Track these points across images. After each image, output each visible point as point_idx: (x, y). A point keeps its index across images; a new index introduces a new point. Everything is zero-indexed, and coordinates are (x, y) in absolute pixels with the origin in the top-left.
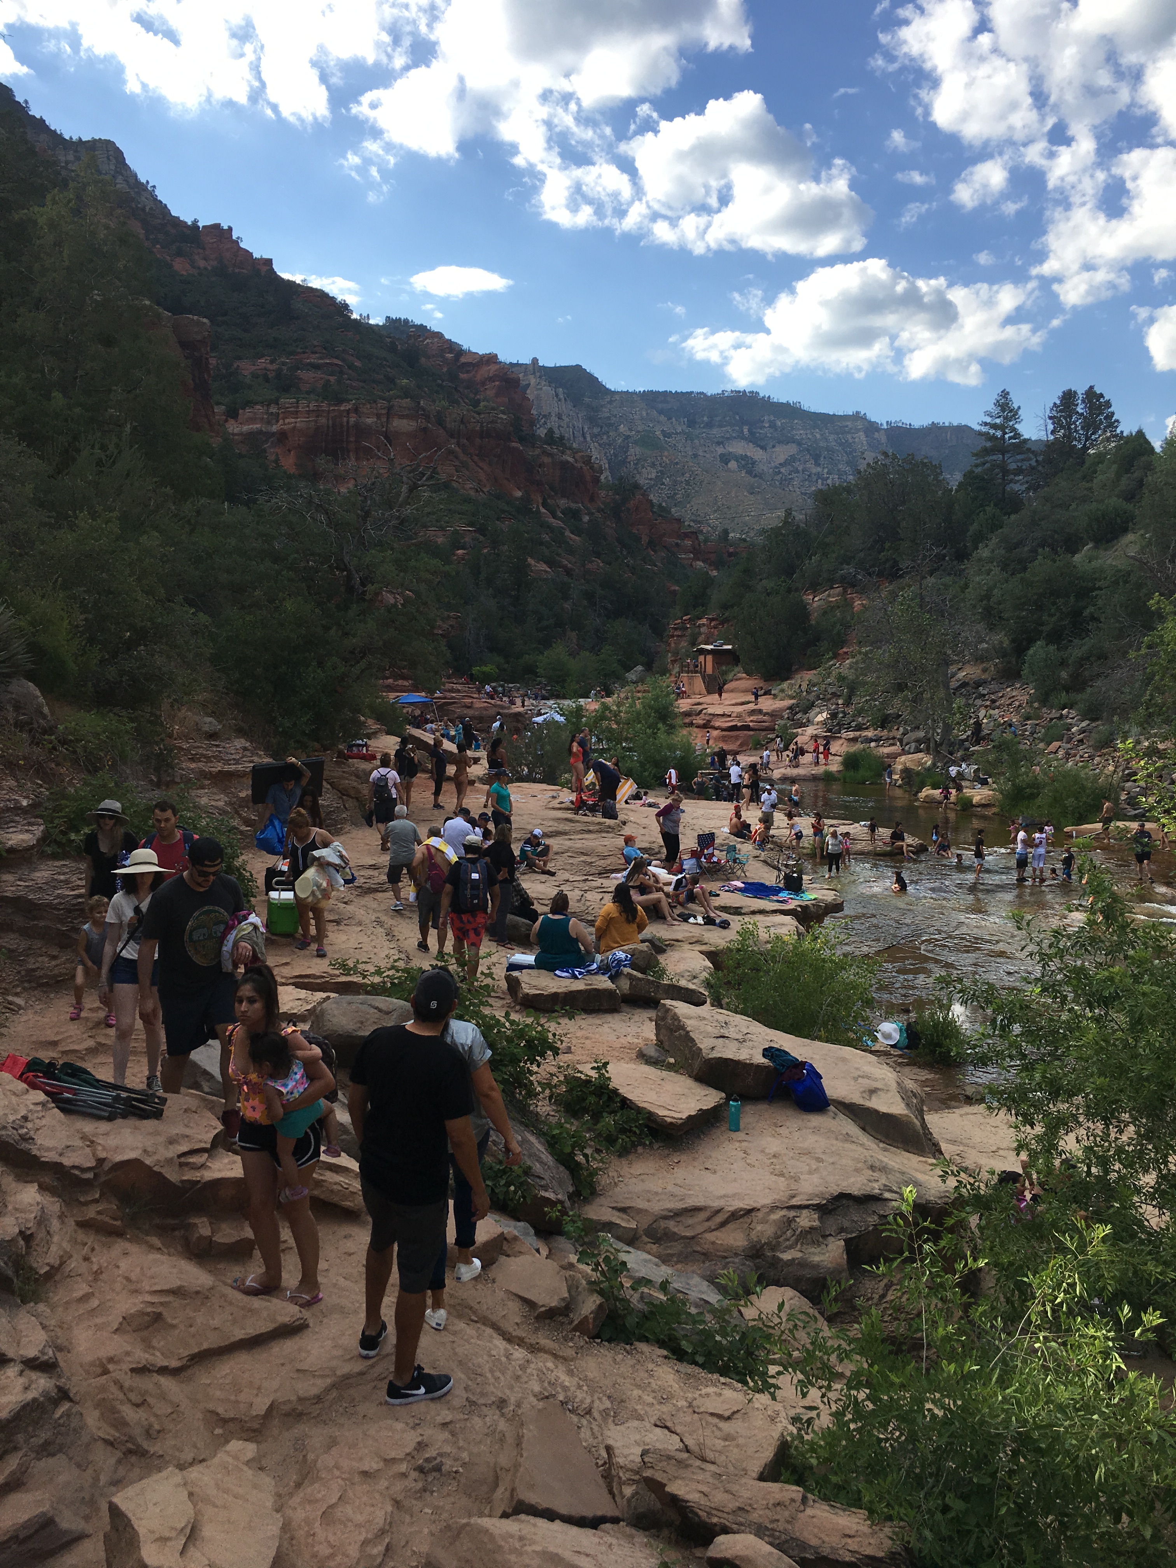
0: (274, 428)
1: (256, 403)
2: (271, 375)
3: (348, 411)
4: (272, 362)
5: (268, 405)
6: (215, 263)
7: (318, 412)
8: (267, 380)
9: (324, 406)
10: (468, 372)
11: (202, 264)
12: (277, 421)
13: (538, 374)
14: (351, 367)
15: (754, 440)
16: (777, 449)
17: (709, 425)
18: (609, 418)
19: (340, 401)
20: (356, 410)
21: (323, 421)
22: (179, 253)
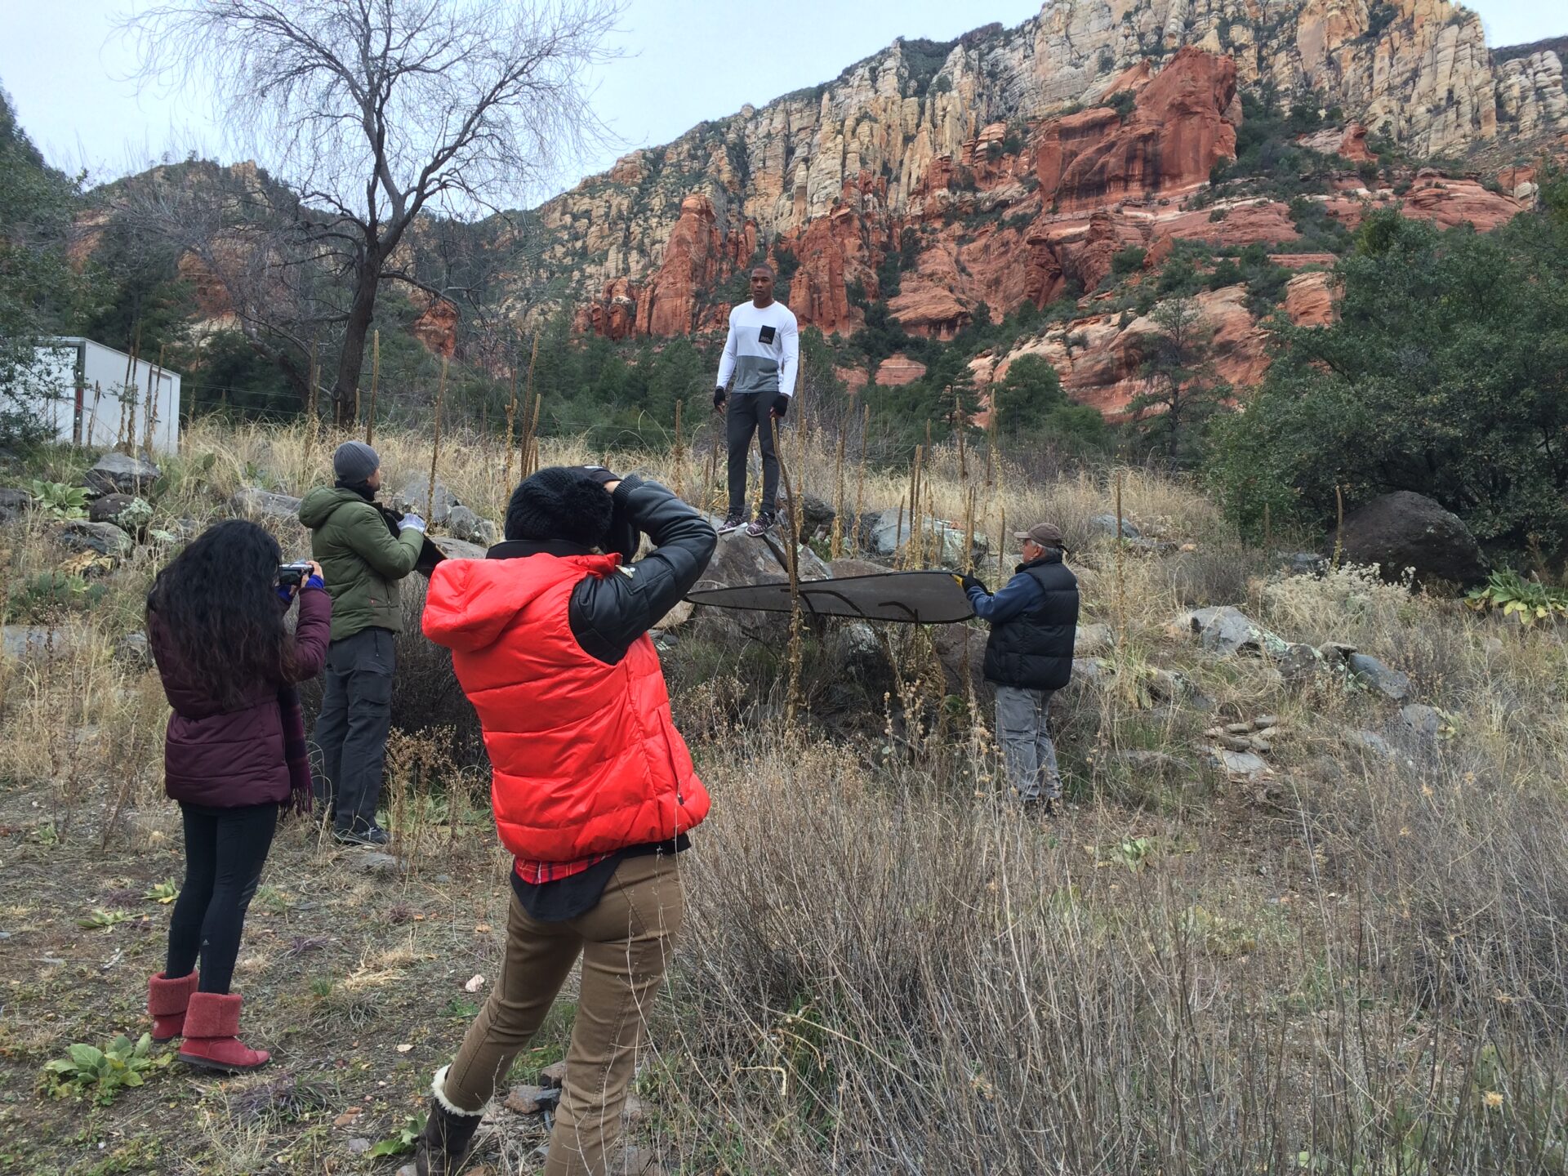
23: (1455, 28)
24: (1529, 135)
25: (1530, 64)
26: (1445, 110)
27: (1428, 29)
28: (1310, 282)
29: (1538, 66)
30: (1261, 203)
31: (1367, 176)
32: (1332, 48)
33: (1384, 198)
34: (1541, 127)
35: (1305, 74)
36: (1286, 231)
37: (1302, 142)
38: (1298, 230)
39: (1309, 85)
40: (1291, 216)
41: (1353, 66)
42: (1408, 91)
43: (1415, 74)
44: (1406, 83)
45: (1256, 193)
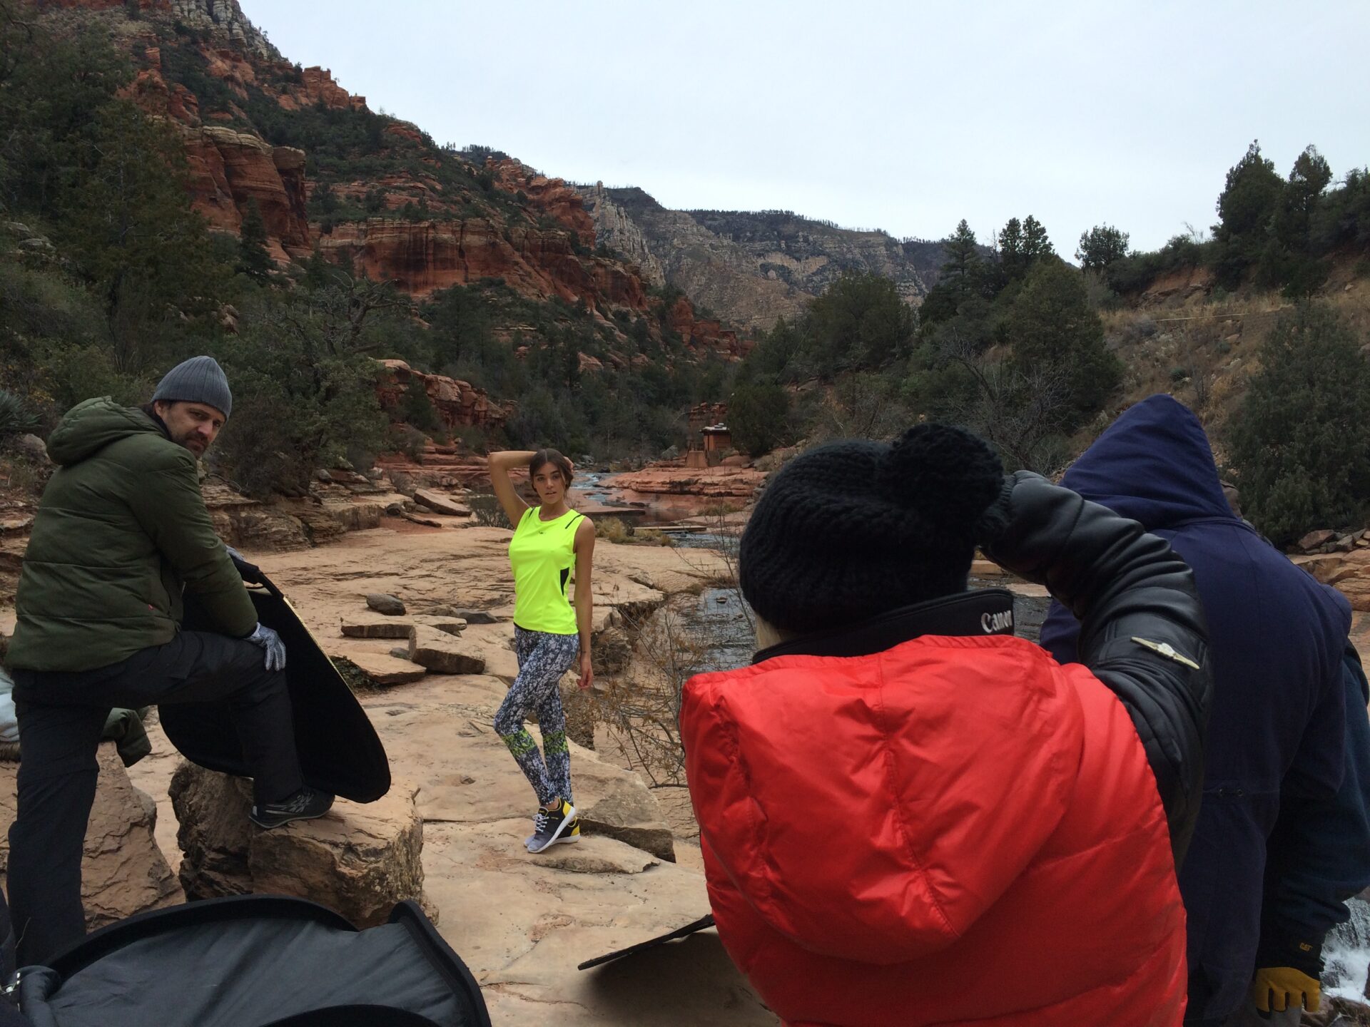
0: (363, 242)
1: (348, 221)
2: (362, 197)
3: (427, 228)
4: (363, 185)
5: (358, 223)
6: (315, 100)
7: (401, 229)
8: (358, 200)
9: (407, 223)
10: (538, 194)
11: (304, 100)
12: (366, 236)
13: (602, 195)
14: (433, 189)
15: (789, 252)
16: (810, 260)
17: (751, 240)
18: (664, 233)
19: (420, 220)
20: (433, 226)
21: (406, 236)
22: (284, 91)
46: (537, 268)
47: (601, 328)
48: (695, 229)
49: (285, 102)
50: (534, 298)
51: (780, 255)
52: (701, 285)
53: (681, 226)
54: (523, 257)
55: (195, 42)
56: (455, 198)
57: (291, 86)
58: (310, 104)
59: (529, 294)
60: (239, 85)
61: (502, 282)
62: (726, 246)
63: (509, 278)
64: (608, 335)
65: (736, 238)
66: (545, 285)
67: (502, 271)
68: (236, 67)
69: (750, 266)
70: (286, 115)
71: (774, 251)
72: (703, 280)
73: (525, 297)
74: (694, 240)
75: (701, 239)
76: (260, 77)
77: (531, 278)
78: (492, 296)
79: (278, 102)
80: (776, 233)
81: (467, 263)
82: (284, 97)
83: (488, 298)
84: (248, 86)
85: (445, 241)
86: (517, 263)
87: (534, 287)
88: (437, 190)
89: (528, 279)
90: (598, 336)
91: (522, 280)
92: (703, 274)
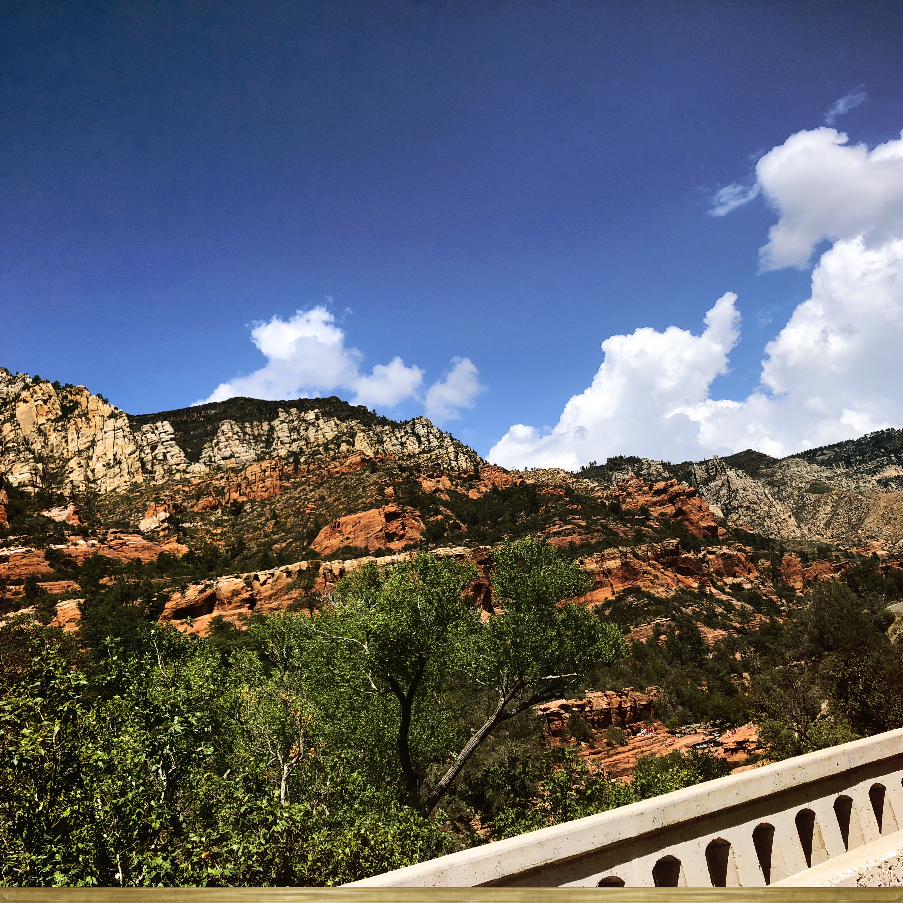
6: (491, 487)
11: (484, 489)
14: (579, 526)
17: (862, 462)
18: (783, 479)
22: (471, 487)
23: (112, 420)
24: (161, 482)
25: (157, 428)
26: (113, 467)
27: (97, 418)
28: (68, 605)
29: (161, 429)
30: (28, 551)
31: (84, 534)
32: (40, 423)
33: (93, 545)
34: (167, 478)
35: (24, 437)
36: (44, 567)
37: (45, 513)
38: (51, 566)
39: (28, 444)
40: (47, 558)
41: (54, 434)
42: (90, 454)
43: (93, 443)
44: (88, 448)
45: (24, 545)
46: (662, 570)
47: (720, 602)
48: (808, 469)
49: (473, 495)
50: (664, 594)
51: (893, 467)
52: (827, 514)
53: (796, 469)
54: (650, 565)
55: (412, 474)
56: (596, 528)
57: (474, 482)
58: (489, 491)
59: (660, 592)
60: (442, 492)
61: (639, 588)
62: (840, 475)
63: (642, 584)
64: (728, 607)
65: (849, 464)
66: (669, 581)
67: (637, 580)
68: (438, 481)
69: (867, 485)
70: (475, 504)
71: (887, 464)
72: (829, 509)
73: (658, 595)
74: (810, 478)
75: (816, 475)
76: (454, 483)
77: (658, 579)
78: (634, 601)
79: (468, 496)
80: (883, 451)
81: (611, 581)
82: (471, 491)
83: (631, 603)
84: (448, 491)
85: (593, 570)
86: (645, 572)
87: (662, 586)
88: (582, 526)
89: (656, 581)
90: (719, 610)
91: (652, 583)
92: (826, 503)
